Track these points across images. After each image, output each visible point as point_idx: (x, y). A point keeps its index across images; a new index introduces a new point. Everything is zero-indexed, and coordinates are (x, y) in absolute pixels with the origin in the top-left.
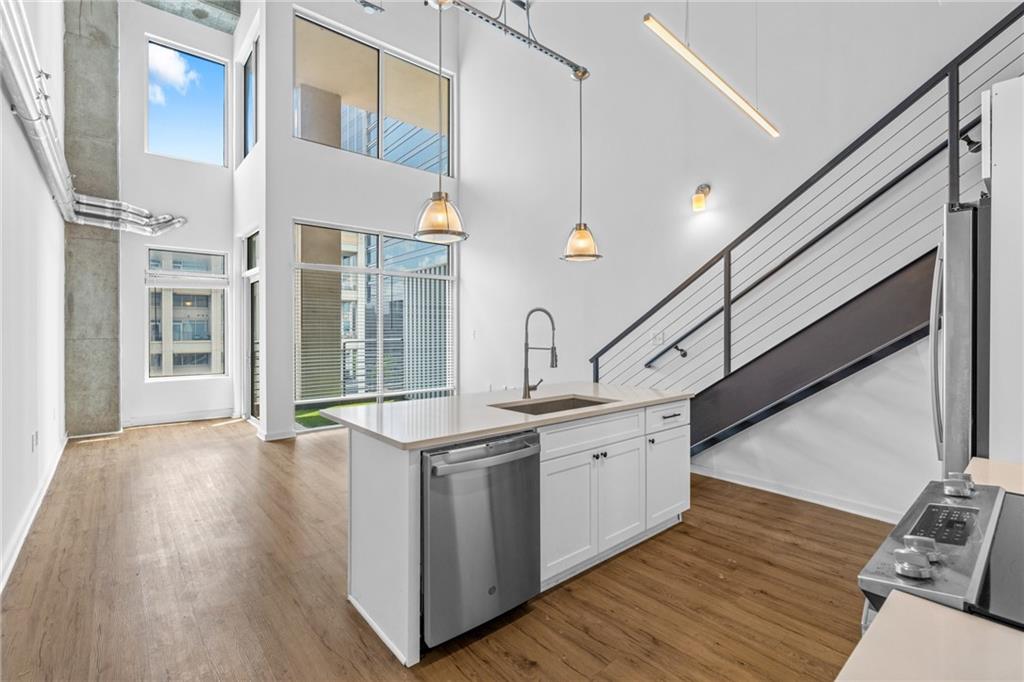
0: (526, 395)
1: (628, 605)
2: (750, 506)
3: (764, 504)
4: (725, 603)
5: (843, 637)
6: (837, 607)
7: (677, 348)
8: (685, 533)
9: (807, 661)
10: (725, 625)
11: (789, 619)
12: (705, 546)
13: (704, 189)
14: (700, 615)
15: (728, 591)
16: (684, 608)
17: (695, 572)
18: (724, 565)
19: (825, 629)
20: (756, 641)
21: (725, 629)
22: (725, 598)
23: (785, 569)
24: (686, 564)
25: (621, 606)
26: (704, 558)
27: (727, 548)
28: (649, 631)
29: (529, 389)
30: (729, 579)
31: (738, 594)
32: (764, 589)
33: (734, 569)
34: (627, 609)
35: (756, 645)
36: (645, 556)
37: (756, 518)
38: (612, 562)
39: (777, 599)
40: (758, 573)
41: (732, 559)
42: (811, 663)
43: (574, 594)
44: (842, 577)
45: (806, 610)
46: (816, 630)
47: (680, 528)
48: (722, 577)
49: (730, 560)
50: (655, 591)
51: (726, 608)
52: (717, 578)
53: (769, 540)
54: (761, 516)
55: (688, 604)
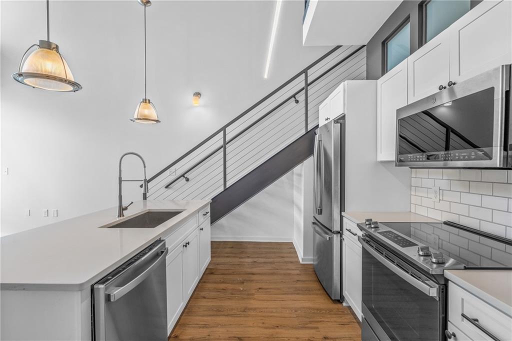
0: (121, 214)
1: (213, 327)
2: (228, 250)
3: (232, 247)
4: (252, 301)
5: (295, 294)
6: (284, 282)
7: (184, 177)
8: (212, 273)
9: (294, 311)
10: (260, 312)
11: (276, 296)
12: (225, 277)
13: (198, 94)
14: (247, 313)
15: (248, 294)
16: (238, 313)
17: (230, 292)
18: (238, 283)
19: (288, 294)
20: (274, 313)
21: (260, 314)
22: (250, 299)
23: (259, 274)
24: (223, 289)
25: (212, 329)
26: (229, 283)
27: (233, 274)
28: (233, 336)
29: (122, 209)
30: (245, 289)
31: (253, 294)
32: (260, 287)
33: (243, 283)
34: (215, 329)
35: (275, 314)
36: (203, 294)
37: (234, 255)
38: (189, 306)
39: (267, 289)
40: (252, 281)
41: (240, 279)
42: (295, 311)
43: (181, 337)
44: (277, 269)
45: (278, 289)
46: (286, 296)
47: (207, 272)
48: (242, 289)
49: (238, 279)
50: (220, 311)
51: (254, 304)
52: (240, 291)
53: (245, 263)
54: (236, 254)
55: (239, 310)
